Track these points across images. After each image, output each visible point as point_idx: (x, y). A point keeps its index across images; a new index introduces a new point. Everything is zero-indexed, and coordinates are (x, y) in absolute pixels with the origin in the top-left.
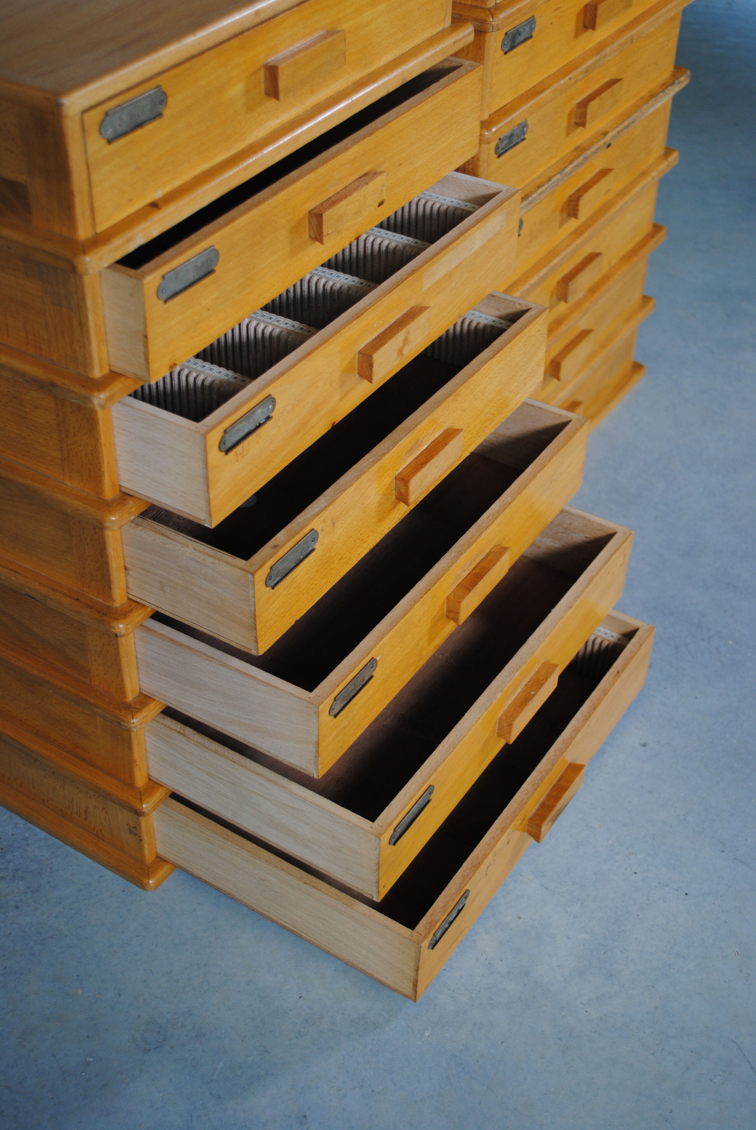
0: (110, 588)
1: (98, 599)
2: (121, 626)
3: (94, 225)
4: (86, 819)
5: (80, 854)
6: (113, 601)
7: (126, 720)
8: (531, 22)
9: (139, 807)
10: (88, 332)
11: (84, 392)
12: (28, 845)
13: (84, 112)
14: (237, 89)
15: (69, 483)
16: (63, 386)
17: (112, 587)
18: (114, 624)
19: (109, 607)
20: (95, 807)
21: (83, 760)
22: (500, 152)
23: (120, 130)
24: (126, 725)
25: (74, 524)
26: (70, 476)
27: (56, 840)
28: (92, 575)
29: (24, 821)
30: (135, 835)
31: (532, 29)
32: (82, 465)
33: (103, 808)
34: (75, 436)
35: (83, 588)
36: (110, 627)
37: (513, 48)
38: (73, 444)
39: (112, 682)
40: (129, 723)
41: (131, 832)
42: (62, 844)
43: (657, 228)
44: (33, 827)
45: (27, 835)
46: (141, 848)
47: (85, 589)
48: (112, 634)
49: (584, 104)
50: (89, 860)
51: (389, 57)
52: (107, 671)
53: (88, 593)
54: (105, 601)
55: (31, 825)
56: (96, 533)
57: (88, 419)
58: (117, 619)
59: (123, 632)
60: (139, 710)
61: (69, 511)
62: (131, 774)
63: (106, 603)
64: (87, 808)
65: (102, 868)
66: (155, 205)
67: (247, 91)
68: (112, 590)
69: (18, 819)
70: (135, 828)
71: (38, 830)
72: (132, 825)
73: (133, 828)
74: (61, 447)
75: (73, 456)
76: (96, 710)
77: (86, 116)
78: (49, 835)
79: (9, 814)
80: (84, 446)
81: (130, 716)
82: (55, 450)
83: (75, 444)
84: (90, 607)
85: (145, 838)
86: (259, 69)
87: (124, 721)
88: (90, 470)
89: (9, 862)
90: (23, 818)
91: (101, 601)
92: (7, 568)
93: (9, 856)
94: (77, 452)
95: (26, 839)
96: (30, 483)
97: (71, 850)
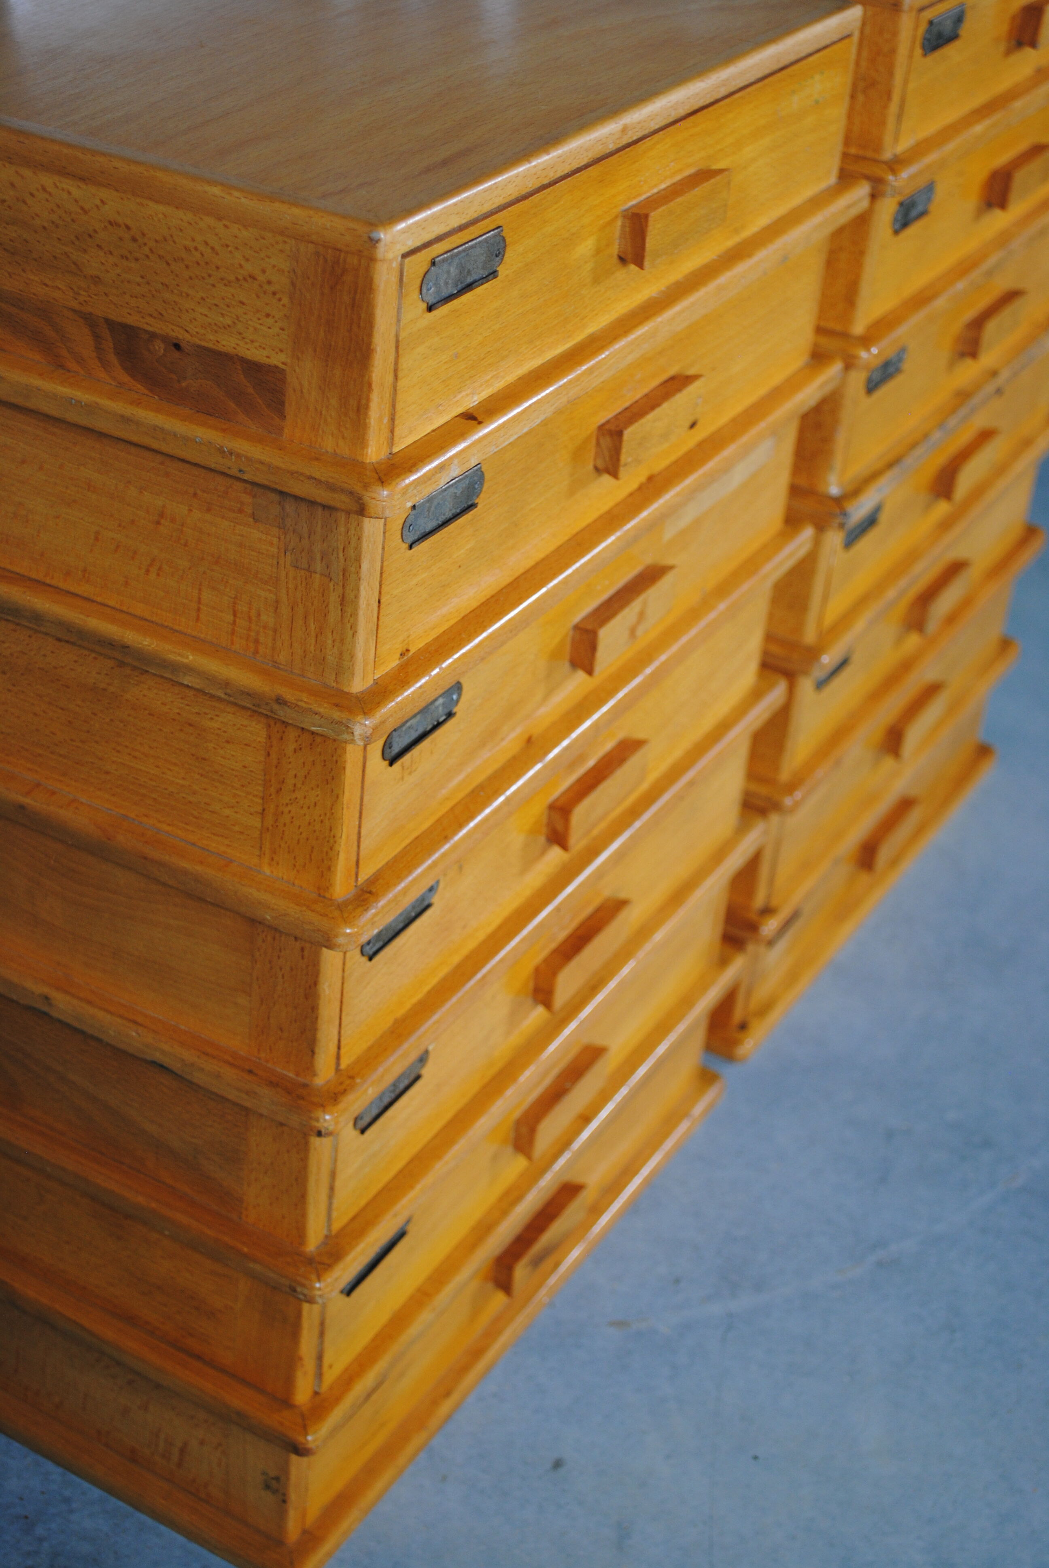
0: (313, 1052)
1: (285, 1072)
2: (327, 1117)
3: (391, 441)
4: (180, 1465)
5: (163, 1528)
6: (315, 1075)
7: (307, 1282)
8: (930, 188)
9: (301, 1439)
10: (354, 614)
11: (336, 715)
12: (71, 1511)
13: (405, 256)
14: (586, 247)
15: (267, 870)
16: (300, 703)
17: (317, 1050)
18: (319, 1113)
19: (305, 1086)
20: (202, 1443)
21: (199, 1357)
22: (872, 387)
23: (445, 293)
24: (306, 1291)
25: (264, 941)
26: (272, 859)
27: (120, 1504)
28: (281, 1030)
29: (60, 1470)
30: (275, 1492)
31: (929, 200)
32: (299, 840)
33: (220, 1445)
34: (294, 791)
35: (259, 1050)
36: (311, 1118)
37: (905, 225)
38: (287, 805)
39: (283, 1217)
40: (313, 1288)
41: (267, 1487)
42: (129, 1509)
43: (1030, 532)
44: (78, 1480)
45: (67, 1493)
46: (282, 1514)
47: (263, 1055)
48: (312, 1130)
49: (978, 324)
50: (181, 1539)
51: (763, 221)
52: (277, 1199)
53: (267, 1061)
54: (297, 1075)
55: (73, 1477)
56: (303, 957)
57: (325, 761)
58: (323, 1106)
59: (331, 1128)
60: (329, 1267)
61: (268, 917)
62: (289, 1382)
63: (299, 1079)
64: (185, 1445)
65: (205, 1552)
66: (472, 418)
67: (598, 251)
68: (316, 1056)
69: (50, 1466)
70: (277, 1479)
71: (86, 1485)
72: (272, 1474)
73: (273, 1478)
74: (264, 810)
75: (285, 825)
76: (251, 1265)
77: (407, 260)
78: (106, 1494)
79: (32, 1457)
80: (309, 808)
81: (313, 1277)
82: (251, 814)
83: (292, 804)
84: (272, 1084)
85: (293, 1496)
86: (617, 217)
87: (303, 1285)
88: (313, 848)
89: (41, 1540)
90: (58, 1463)
91: (291, 1075)
92: (121, 1017)
93: (39, 1531)
94: (292, 818)
95: (67, 1500)
96: (199, 868)
97: (149, 1521)
